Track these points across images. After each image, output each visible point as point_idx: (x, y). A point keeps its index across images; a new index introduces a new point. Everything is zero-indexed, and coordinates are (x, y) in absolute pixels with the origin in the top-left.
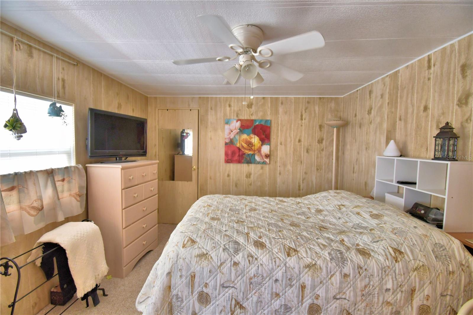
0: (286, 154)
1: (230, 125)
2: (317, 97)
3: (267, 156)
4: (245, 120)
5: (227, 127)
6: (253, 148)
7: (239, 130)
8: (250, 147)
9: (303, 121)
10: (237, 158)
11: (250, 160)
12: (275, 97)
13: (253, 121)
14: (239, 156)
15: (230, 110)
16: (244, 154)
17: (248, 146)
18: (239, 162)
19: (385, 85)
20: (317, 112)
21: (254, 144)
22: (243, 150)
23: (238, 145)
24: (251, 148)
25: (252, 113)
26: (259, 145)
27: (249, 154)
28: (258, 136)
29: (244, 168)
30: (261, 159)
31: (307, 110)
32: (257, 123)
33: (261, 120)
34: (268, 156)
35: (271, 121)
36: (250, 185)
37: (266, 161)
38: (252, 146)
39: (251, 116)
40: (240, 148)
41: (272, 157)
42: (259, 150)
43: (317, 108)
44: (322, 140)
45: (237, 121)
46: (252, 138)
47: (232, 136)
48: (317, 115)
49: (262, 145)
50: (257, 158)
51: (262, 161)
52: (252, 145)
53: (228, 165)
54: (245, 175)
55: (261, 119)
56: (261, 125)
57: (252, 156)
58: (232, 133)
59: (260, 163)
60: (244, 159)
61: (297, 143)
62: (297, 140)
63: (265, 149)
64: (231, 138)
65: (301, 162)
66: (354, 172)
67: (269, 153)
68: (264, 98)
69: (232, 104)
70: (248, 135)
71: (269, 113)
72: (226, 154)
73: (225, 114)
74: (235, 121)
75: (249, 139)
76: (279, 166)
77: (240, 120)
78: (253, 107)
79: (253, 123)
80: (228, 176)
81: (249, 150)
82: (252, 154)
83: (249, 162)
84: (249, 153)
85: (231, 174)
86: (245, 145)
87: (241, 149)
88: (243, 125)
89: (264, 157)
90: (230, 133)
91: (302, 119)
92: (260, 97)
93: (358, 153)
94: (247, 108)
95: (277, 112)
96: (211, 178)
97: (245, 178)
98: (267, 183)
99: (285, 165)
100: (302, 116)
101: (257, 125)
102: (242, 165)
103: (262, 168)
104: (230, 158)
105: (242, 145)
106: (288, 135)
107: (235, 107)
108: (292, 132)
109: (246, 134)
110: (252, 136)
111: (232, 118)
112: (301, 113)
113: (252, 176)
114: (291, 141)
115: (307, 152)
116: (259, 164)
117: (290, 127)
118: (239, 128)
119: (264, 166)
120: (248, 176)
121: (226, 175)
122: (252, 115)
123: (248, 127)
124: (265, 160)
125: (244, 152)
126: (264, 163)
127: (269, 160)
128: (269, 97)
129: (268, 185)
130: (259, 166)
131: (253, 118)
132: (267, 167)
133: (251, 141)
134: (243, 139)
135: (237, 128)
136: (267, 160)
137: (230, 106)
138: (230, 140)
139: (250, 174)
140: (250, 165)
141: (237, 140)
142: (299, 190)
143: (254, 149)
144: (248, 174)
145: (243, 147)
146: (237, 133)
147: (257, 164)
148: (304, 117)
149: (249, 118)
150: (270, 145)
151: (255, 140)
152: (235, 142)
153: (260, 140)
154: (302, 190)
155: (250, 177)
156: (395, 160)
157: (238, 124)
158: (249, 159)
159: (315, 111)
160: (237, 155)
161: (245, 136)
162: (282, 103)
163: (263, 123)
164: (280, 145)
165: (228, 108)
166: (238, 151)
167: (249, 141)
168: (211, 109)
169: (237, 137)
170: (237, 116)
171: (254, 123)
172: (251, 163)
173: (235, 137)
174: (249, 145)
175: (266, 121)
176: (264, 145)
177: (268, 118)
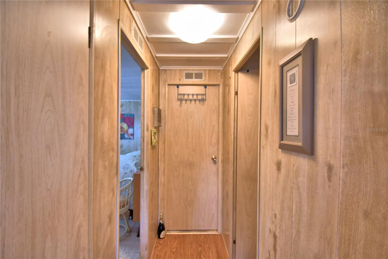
3: (132, 135)
6: (123, 130)
12: (136, 101)
21: (124, 128)
26: (127, 129)
28: (126, 123)
32: (126, 116)
33: (128, 114)
35: (134, 115)
36: (123, 151)
41: (135, 135)
42: (127, 132)
46: (123, 125)
49: (129, 128)
50: (126, 136)
51: (129, 138)
63: (131, 131)
67: (133, 133)
68: (130, 102)
71: (133, 110)
82: (124, 134)
89: (130, 135)
95: (137, 110)
101: (126, 117)
103: (129, 142)
113: (123, 147)
119: (130, 140)
126: (130, 139)
128: (132, 101)
130: (127, 141)
132: (132, 141)
136: (132, 137)
150: (133, 128)
151: (125, 126)
153: (127, 126)
163: (129, 116)
175: (131, 115)
176: (130, 128)
177: (132, 113)
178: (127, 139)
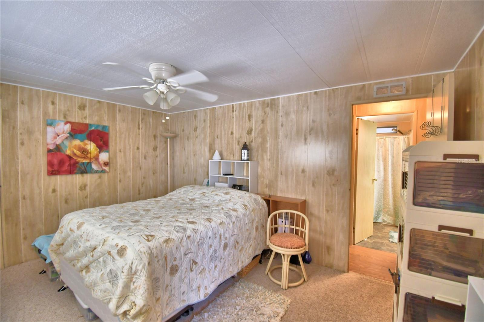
0: (126, 162)
1: (54, 128)
2: (151, 111)
3: (106, 164)
4: (78, 123)
5: (49, 129)
6: (89, 155)
7: (69, 135)
8: (84, 154)
9: (141, 130)
10: (67, 168)
11: (85, 169)
12: (112, 103)
13: (87, 125)
14: (70, 165)
15: (54, 109)
16: (77, 163)
17: (82, 153)
18: (71, 172)
19: (206, 114)
20: (151, 124)
21: (89, 151)
22: (75, 158)
23: (68, 152)
24: (86, 156)
25: (85, 115)
26: (96, 153)
27: (84, 163)
28: (94, 142)
29: (77, 179)
30: (99, 168)
31: (143, 121)
32: (93, 128)
33: (98, 126)
34: (108, 164)
35: (109, 127)
36: (86, 197)
37: (105, 170)
38: (87, 154)
39: (83, 119)
40: (71, 155)
41: (111, 165)
42: (97, 158)
43: (151, 120)
44: (157, 148)
45: (66, 123)
46: (87, 144)
47: (58, 141)
48: (152, 126)
49: (100, 152)
50: (94, 167)
51: (101, 169)
52: (88, 152)
53: (53, 178)
54: (78, 187)
55: (97, 123)
56: (99, 131)
57: (87, 165)
58: (58, 137)
59: (99, 173)
60: (78, 169)
61: (136, 150)
62: (136, 148)
63: (104, 157)
64: (58, 143)
65: (140, 168)
66: (184, 173)
67: (108, 161)
68: (99, 102)
69: (57, 102)
70: (82, 140)
71: (106, 119)
72: (50, 164)
73: (46, 113)
74: (63, 123)
75: (83, 146)
76: (119, 174)
77: (70, 122)
78: (87, 109)
79: (87, 128)
80: (54, 191)
81: (84, 158)
82: (88, 163)
83: (84, 172)
84: (84, 161)
85: (58, 189)
86: (78, 153)
87: (72, 158)
88: (74, 129)
89: (102, 165)
90: (55, 138)
91: (139, 129)
92: (94, 100)
93: (187, 158)
94: (77, 109)
95: (114, 119)
96: (24, 198)
97: (78, 191)
98: (106, 192)
99: (125, 172)
100: (139, 125)
101: (93, 130)
102: (74, 176)
103: (100, 177)
104: (56, 168)
105: (73, 152)
106: (127, 141)
107: (61, 106)
108: (131, 140)
109: (79, 139)
110: (87, 142)
111: (58, 119)
112: (138, 122)
113: (88, 188)
114: (130, 148)
115: (145, 158)
116: (96, 173)
117: (129, 135)
118: (68, 132)
119: (102, 175)
120: (83, 187)
121: (50, 190)
122: (85, 118)
123: (81, 132)
124: (104, 168)
125: (77, 161)
126: (103, 171)
127: (108, 168)
128: (105, 102)
129: (108, 194)
130: (96, 176)
131: (87, 121)
132: (106, 177)
133: (86, 147)
134: (75, 145)
135: (65, 132)
136: (107, 169)
137: (53, 103)
138: (55, 146)
139: (85, 186)
140: (85, 175)
141: (66, 147)
142: (139, 194)
143: (89, 157)
144: (83, 186)
145: (75, 154)
146: (67, 138)
147: (94, 173)
148: (141, 127)
149: (81, 122)
150: (108, 152)
151: (91, 147)
152: (64, 149)
153: (97, 147)
154: (142, 193)
155: (85, 189)
156: (222, 162)
157: (68, 127)
158: (83, 168)
159: (150, 122)
160: (67, 164)
161: (77, 142)
162: (120, 111)
163: (100, 129)
164: (120, 153)
165: (51, 107)
166: (68, 159)
167: (83, 148)
168: (23, 103)
169: (67, 143)
170: (65, 117)
171: (89, 127)
172: (86, 173)
173: (63, 142)
174: (84, 153)
175: (104, 127)
176: (102, 152)
177: (106, 124)
178: (97, 172)
